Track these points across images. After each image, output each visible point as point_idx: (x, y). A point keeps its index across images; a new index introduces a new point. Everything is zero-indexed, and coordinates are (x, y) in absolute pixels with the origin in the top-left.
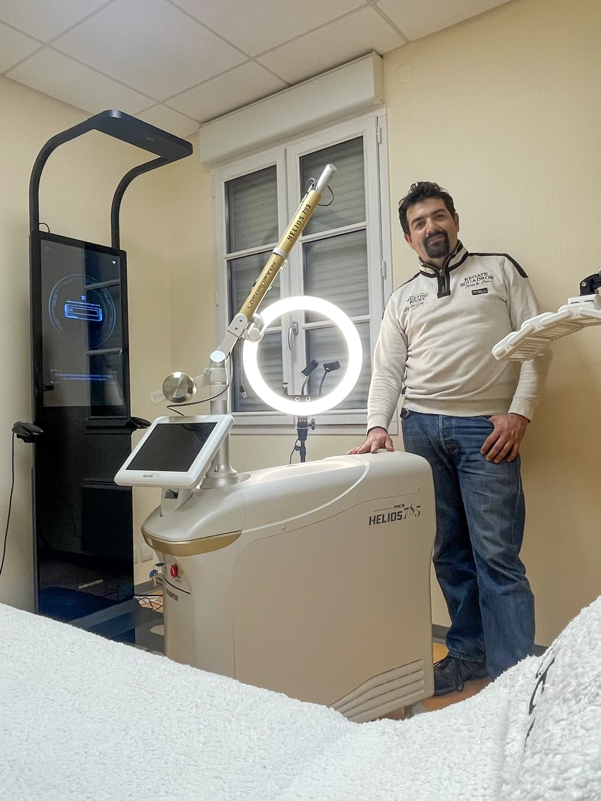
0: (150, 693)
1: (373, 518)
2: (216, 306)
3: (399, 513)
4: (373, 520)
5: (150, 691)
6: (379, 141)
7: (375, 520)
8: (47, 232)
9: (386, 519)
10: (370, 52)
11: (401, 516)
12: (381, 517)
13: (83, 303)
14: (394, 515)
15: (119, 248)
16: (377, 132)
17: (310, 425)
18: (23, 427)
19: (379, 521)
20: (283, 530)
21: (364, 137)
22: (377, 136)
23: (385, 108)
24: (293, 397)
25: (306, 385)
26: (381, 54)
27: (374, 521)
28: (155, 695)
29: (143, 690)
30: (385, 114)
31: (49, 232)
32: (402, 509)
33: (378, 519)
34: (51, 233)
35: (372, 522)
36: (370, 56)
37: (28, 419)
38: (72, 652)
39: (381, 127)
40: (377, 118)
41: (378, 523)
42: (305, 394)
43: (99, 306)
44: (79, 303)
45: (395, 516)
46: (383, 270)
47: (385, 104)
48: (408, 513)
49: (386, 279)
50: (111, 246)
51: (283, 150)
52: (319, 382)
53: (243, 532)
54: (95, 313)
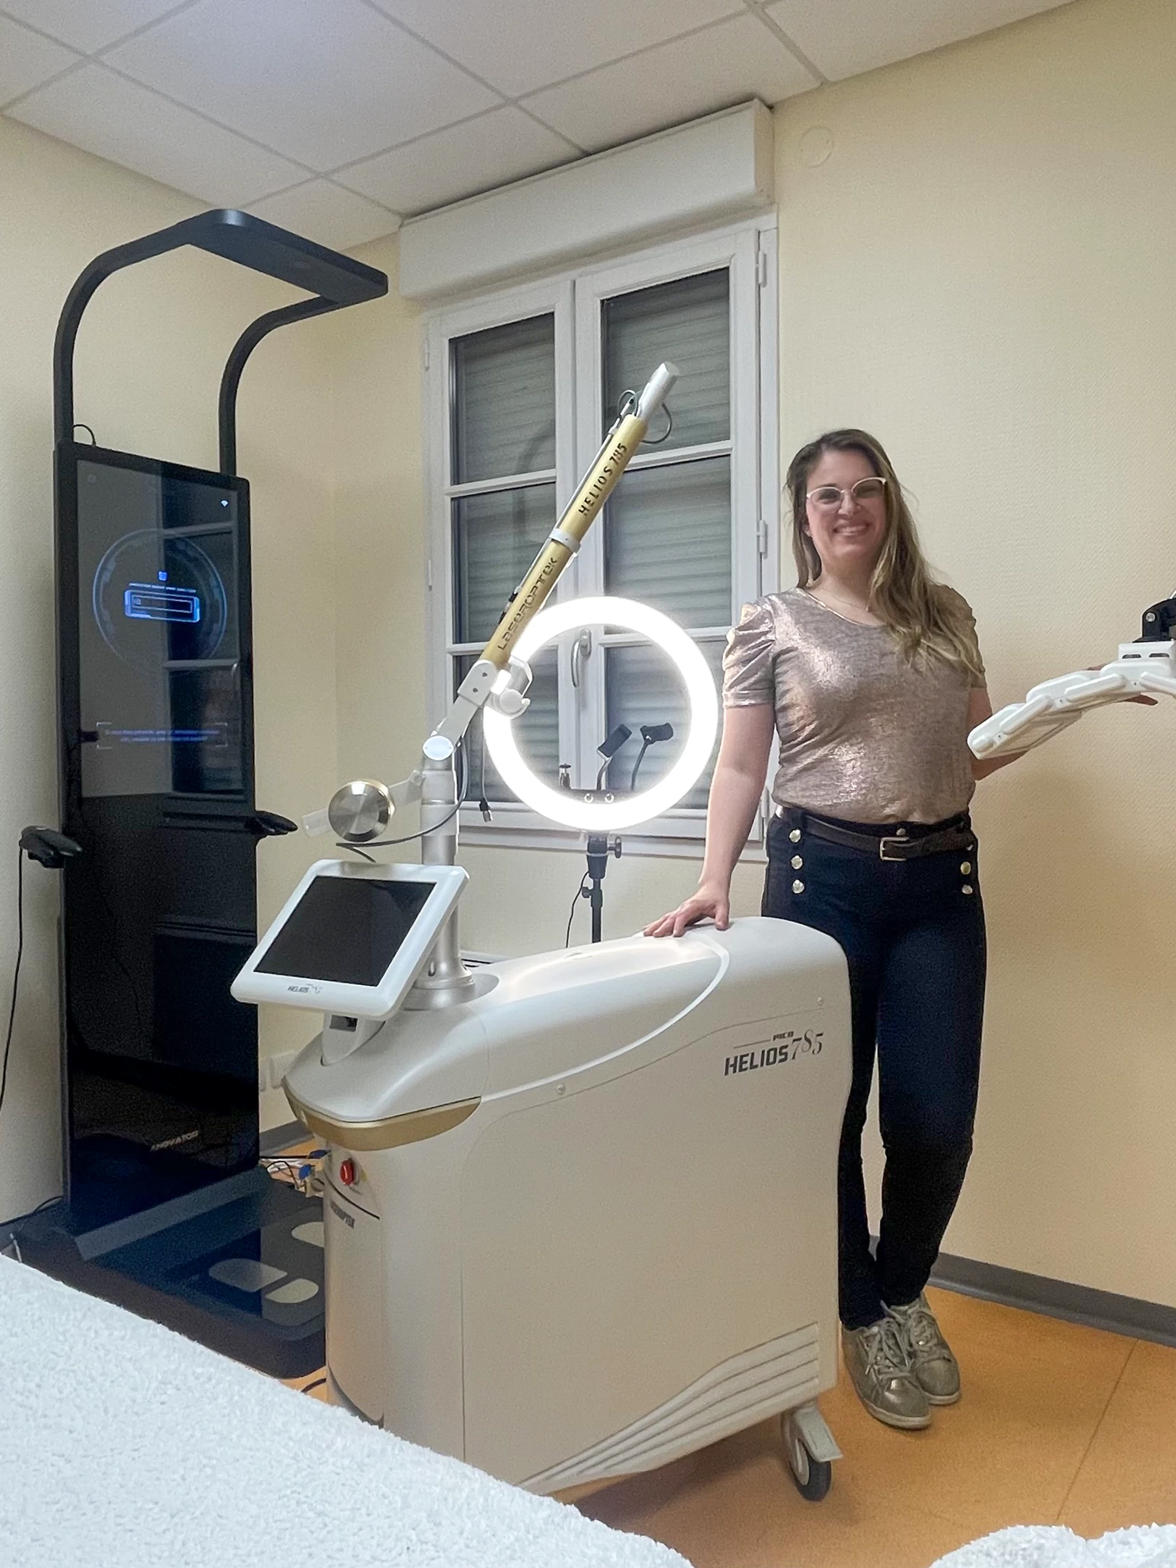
0: (320, 1514)
1: (732, 1062)
2: (428, 588)
3: (782, 1048)
4: (731, 1066)
5: (320, 1507)
6: (760, 281)
7: (737, 1065)
8: (90, 443)
9: (757, 1061)
10: (748, 99)
11: (786, 1054)
12: (748, 1059)
13: (163, 588)
14: (772, 1053)
15: (235, 474)
16: (757, 262)
17: (611, 849)
18: (40, 839)
19: (744, 1066)
20: (559, 1091)
21: (730, 268)
22: (757, 270)
23: (775, 215)
24: (581, 793)
25: (604, 774)
26: (770, 102)
27: (734, 1066)
28: (327, 1520)
29: (305, 1506)
30: (775, 226)
31: (94, 442)
32: (787, 1041)
33: (742, 1063)
34: (97, 445)
35: (731, 1069)
36: (749, 107)
37: (50, 822)
38: (163, 1403)
39: (766, 252)
40: (759, 232)
41: (741, 1070)
42: (603, 787)
43: (194, 591)
44: (154, 587)
45: (776, 1056)
46: (762, 539)
47: (775, 207)
48: (799, 1049)
49: (766, 557)
50: (218, 470)
51: (569, 284)
52: (631, 766)
53: (483, 1100)
54: (186, 606)
